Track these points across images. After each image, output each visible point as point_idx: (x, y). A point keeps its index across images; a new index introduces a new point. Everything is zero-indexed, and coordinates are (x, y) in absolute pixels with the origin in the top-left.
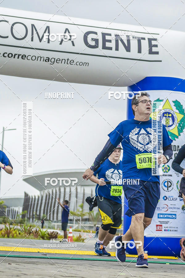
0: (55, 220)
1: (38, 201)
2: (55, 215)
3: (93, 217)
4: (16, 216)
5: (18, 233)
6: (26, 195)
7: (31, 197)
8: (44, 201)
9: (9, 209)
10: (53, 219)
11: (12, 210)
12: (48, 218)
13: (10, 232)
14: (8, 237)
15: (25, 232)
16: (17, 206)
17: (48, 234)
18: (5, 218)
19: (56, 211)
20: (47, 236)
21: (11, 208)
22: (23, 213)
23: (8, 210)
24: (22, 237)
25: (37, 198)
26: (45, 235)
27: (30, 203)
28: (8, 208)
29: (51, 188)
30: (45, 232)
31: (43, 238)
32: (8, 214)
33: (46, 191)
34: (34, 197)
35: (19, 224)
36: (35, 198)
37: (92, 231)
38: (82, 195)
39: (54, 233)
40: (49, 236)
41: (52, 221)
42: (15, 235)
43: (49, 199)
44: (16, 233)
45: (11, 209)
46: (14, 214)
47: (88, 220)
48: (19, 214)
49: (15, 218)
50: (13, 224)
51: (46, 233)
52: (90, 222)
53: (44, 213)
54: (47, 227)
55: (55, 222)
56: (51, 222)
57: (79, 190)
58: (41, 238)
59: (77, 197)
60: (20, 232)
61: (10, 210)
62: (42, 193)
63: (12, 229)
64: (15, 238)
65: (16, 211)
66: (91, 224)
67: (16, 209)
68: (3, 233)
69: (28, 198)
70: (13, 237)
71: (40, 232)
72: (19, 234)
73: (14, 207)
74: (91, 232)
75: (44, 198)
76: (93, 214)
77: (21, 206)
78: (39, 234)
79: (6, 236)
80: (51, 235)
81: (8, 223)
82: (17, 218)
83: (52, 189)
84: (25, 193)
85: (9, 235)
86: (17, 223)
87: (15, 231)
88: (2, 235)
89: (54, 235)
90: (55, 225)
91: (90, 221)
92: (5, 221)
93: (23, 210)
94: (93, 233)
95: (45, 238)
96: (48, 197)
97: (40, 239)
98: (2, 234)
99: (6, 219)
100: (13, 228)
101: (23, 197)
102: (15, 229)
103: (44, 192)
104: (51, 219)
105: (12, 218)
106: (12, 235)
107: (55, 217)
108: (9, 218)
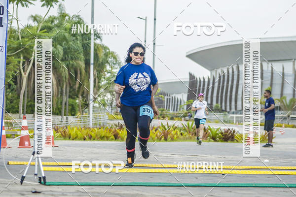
0: (233, 110)
1: (208, 85)
2: (233, 103)
3: (285, 104)
4: (178, 107)
5: (179, 133)
6: (192, 76)
7: (198, 80)
8: (216, 85)
9: (169, 97)
10: (231, 109)
11: (174, 98)
12: (223, 108)
13: (168, 133)
14: (166, 140)
15: (190, 132)
16: (180, 93)
17: (222, 133)
18: (163, 110)
19: (233, 97)
20: (220, 136)
21: (171, 95)
22: (188, 103)
23: (167, 99)
24: (185, 139)
25: (206, 80)
26: (217, 134)
27: (198, 88)
28: (167, 95)
29: (226, 66)
30: (218, 129)
31: (214, 139)
32: (168, 104)
33: (219, 71)
34: (202, 80)
35: (183, 118)
36: (204, 81)
37: (285, 125)
38: (270, 74)
39: (229, 131)
40: (223, 135)
41: (229, 112)
42: (175, 136)
43: (224, 81)
44: (176, 133)
45: (172, 97)
46: (176, 104)
47: (279, 108)
48: (183, 103)
49: (178, 110)
50: (174, 118)
51: (218, 132)
52: (282, 112)
53: (217, 102)
55: (233, 113)
56: (227, 113)
57: (265, 68)
58: (211, 139)
59: (262, 78)
60: (182, 131)
61: (170, 99)
62: (214, 73)
63: (171, 129)
64: (175, 141)
65: (179, 100)
66: (284, 114)
67: (179, 96)
68: (159, 134)
69: (195, 81)
70: (172, 139)
71: (209, 131)
72: (181, 134)
73: (176, 94)
74: (283, 126)
75: (217, 80)
76: (285, 100)
77: (185, 93)
78: (208, 133)
79: (163, 138)
80: (226, 135)
81: (168, 117)
82: (180, 110)
83: (228, 67)
84: (190, 74)
85: (167, 137)
86: (178, 117)
87: (175, 131)
88: (158, 138)
89: (229, 134)
90: (233, 117)
91: (282, 110)
92: (164, 115)
93: (188, 99)
94: (285, 127)
95: (218, 139)
96: (222, 78)
97: (210, 141)
98: (157, 135)
99: (164, 112)
100: (173, 127)
101: (188, 80)
102: (176, 128)
103: (216, 71)
104: (228, 109)
105: (174, 110)
106: (171, 137)
107: (233, 107)
108: (169, 110)
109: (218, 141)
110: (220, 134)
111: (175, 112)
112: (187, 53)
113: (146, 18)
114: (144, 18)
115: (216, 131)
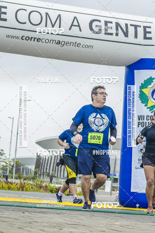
0: (62, 177)
1: (48, 161)
2: (62, 173)
4: (29, 173)
5: (30, 187)
6: (38, 156)
7: (42, 157)
8: (53, 161)
9: (23, 167)
10: (60, 176)
13: (24, 187)
14: (23, 190)
15: (37, 187)
16: (30, 165)
17: (56, 189)
18: (20, 174)
20: (55, 190)
21: (25, 166)
22: (35, 171)
23: (23, 168)
24: (34, 191)
25: (47, 158)
26: (53, 189)
27: (41, 163)
28: (23, 166)
30: (54, 186)
31: (51, 191)
32: (23, 171)
34: (44, 158)
35: (32, 180)
36: (45, 158)
40: (57, 190)
41: (59, 178)
42: (28, 188)
44: (29, 187)
45: (26, 167)
46: (28, 171)
48: (32, 171)
49: (29, 175)
50: (27, 179)
51: (54, 188)
53: (53, 171)
54: (55, 183)
55: (62, 179)
60: (32, 186)
61: (24, 168)
63: (26, 184)
64: (28, 191)
65: (30, 169)
67: (30, 167)
68: (18, 187)
69: (40, 158)
70: (26, 190)
71: (49, 187)
72: (32, 188)
73: (28, 165)
75: (53, 158)
77: (33, 165)
78: (48, 188)
79: (21, 189)
81: (23, 178)
82: (30, 174)
86: (29, 179)
88: (18, 189)
92: (20, 177)
93: (36, 168)
97: (49, 193)
98: (17, 187)
99: (21, 175)
100: (27, 183)
101: (36, 158)
102: (29, 184)
104: (59, 176)
105: (26, 175)
106: (26, 189)
107: (62, 175)
108: (23, 174)
109: (54, 193)
110: (55, 189)
111: (27, 175)
112: (36, 141)
113: (13, 118)
114: (12, 118)
115: (53, 187)
